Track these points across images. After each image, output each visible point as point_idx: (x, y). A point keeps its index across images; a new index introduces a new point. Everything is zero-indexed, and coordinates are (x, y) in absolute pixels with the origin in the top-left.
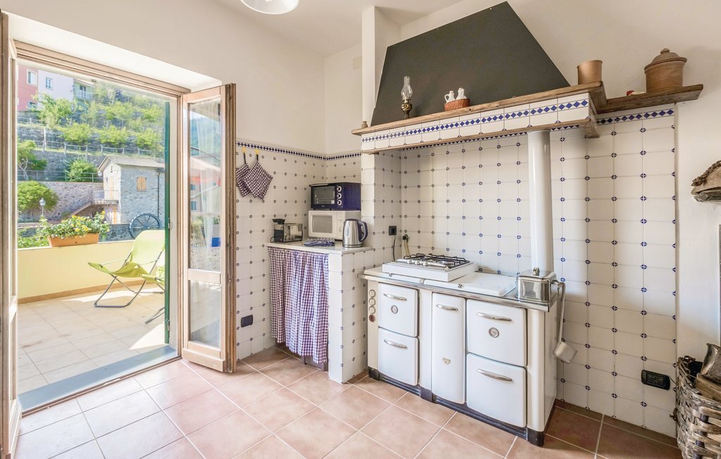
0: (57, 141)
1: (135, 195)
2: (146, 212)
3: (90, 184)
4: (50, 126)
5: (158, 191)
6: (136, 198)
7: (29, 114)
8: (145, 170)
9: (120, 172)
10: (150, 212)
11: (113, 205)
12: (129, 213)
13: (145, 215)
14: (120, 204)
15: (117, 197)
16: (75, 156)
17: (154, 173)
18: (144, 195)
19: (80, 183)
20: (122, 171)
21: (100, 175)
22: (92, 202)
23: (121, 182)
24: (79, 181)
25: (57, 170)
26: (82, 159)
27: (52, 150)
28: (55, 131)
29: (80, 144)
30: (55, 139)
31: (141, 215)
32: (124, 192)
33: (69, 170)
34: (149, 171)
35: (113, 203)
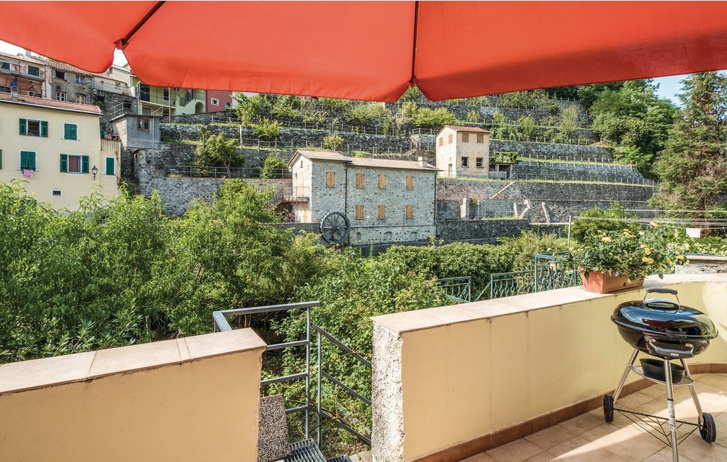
0: (250, 138)
1: (325, 192)
2: (335, 211)
3: (280, 181)
4: (246, 124)
5: (346, 187)
6: (325, 195)
7: (227, 114)
8: (333, 165)
9: (311, 168)
10: (338, 210)
11: (304, 203)
12: (318, 211)
13: (334, 213)
14: (311, 202)
15: (308, 193)
16: (268, 152)
17: (342, 167)
18: (333, 192)
19: (272, 180)
20: (313, 165)
21: (290, 171)
22: (283, 199)
23: (313, 178)
24: (271, 178)
25: (252, 166)
26: (274, 155)
27: (247, 148)
28: (249, 128)
29: (271, 139)
30: (249, 136)
31: (331, 214)
32: (315, 188)
33: (262, 166)
34: (337, 165)
35: (305, 200)
